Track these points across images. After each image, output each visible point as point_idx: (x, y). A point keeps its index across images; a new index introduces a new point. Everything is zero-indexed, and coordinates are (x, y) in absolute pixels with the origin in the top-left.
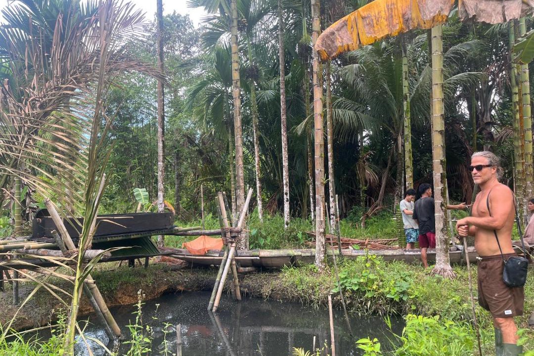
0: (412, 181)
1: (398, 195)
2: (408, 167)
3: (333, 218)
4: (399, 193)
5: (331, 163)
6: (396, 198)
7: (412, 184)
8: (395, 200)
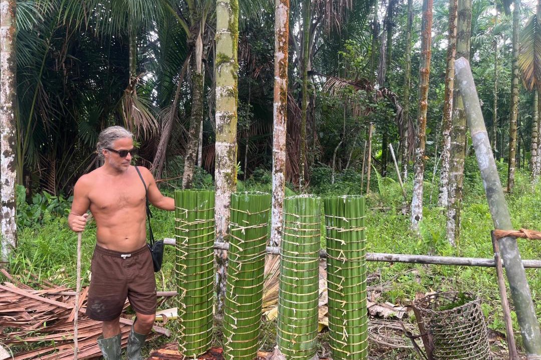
0: (235, 108)
1: (190, 158)
2: (225, 59)
3: (7, 214)
4: (194, 154)
5: (8, 56)
6: (186, 163)
7: (235, 121)
8: (186, 168)
